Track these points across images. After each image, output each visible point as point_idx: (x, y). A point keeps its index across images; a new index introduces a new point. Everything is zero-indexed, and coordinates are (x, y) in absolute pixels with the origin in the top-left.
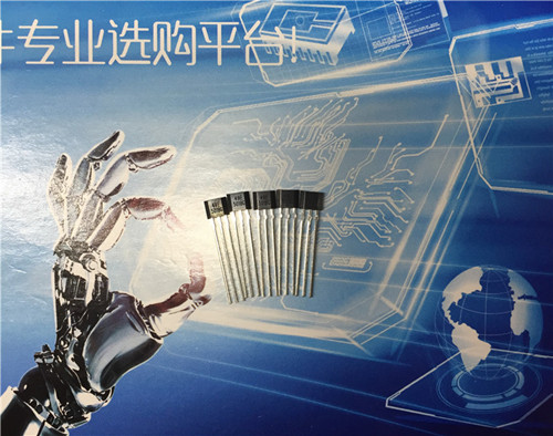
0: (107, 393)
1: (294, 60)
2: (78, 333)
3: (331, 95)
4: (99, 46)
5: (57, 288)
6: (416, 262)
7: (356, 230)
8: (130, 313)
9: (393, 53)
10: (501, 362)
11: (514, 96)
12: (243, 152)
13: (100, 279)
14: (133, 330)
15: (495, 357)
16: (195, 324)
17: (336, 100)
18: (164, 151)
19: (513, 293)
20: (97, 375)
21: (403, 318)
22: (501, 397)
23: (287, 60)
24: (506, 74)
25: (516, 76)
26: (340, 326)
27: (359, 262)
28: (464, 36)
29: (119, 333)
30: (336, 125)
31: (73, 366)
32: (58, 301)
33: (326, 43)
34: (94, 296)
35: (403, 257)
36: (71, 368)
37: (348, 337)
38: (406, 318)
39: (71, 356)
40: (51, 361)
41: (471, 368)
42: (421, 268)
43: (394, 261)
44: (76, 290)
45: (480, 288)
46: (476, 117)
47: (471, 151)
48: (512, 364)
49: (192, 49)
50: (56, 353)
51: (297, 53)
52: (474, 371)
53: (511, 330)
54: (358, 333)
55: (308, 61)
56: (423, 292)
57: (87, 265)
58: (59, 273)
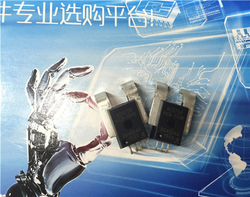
0: (56, 195)
1: (152, 25)
2: (40, 163)
3: (170, 42)
4: (55, 15)
5: (29, 139)
6: (211, 124)
8: (69, 152)
9: (199, 23)
13: (53, 134)
15: (249, 169)
17: (172, 45)
18: (87, 68)
20: (51, 186)
23: (149, 25)
28: (231, 16)
30: (172, 57)
31: (37, 182)
33: (167, 18)
34: (49, 143)
35: (205, 121)
38: (207, 151)
39: (36, 176)
40: (25, 179)
42: (214, 126)
43: (201, 123)
44: (40, 140)
45: (241, 136)
46: (238, 54)
47: (236, 70)
49: (102, 18)
50: (28, 175)
51: (153, 22)
52: (239, 176)
54: (184, 159)
56: (215, 138)
57: (46, 127)
58: (31, 131)
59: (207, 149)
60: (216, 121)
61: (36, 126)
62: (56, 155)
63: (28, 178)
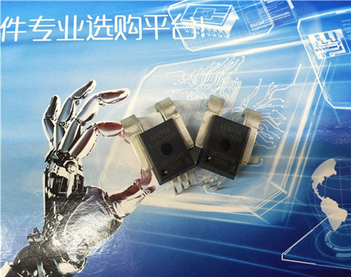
0: (82, 262)
1: (203, 35)
2: (60, 218)
4: (80, 29)
5: (46, 185)
6: (292, 157)
8: (99, 202)
9: (263, 30)
11: (340, 52)
12: (173, 91)
13: (78, 178)
17: (230, 58)
18: (122, 92)
23: (199, 36)
24: (334, 39)
25: (340, 40)
26: (246, 203)
27: (254, 160)
28: (305, 18)
30: (232, 73)
31: (56, 243)
32: (47, 195)
33: (222, 25)
34: (73, 191)
35: (282, 154)
36: (55, 245)
37: (251, 211)
38: (289, 195)
39: (55, 235)
40: (40, 239)
41: (336, 228)
43: (277, 157)
44: (60, 187)
46: (319, 64)
47: (319, 85)
49: (139, 30)
51: (205, 31)
52: (339, 230)
56: (298, 178)
57: (69, 169)
58: (49, 175)
59: (288, 192)
60: (298, 154)
61: (56, 169)
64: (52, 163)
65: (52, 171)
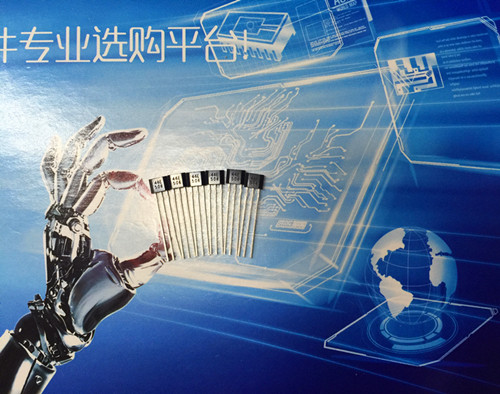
0: (89, 335)
1: (245, 57)
2: (65, 284)
3: (276, 85)
4: (85, 47)
5: (48, 246)
6: (348, 225)
7: (298, 198)
8: (109, 268)
9: (328, 50)
10: (422, 309)
11: (429, 86)
12: (203, 133)
13: (83, 239)
14: (110, 282)
15: (417, 305)
16: (163, 277)
17: (280, 90)
18: (137, 133)
19: (431, 250)
20: (80, 320)
21: (338, 271)
22: (422, 340)
23: (240, 58)
24: (422, 68)
25: (431, 69)
26: (285, 278)
27: (300, 225)
28: (386, 36)
29: (99, 285)
30: (281, 110)
31: (60, 312)
32: (48, 257)
33: (272, 43)
34: (78, 254)
35: (337, 220)
36: (59, 314)
37: (291, 288)
38: (341, 271)
39: (59, 304)
40: (42, 308)
41: (397, 314)
42: (353, 229)
43: (331, 223)
44: (64, 248)
45: (403, 246)
46: (398, 103)
47: (394, 131)
48: (432, 311)
49: (160, 49)
50: (47, 301)
51: (248, 51)
52: (399, 317)
53: (430, 282)
54: (300, 285)
55: (257, 58)
56: (355, 250)
57: (73, 228)
58: (50, 234)
59: (340, 267)
60: (357, 221)
61: (58, 227)
62: (88, 273)
63: (46, 306)
64: (54, 220)
65: (54, 230)
